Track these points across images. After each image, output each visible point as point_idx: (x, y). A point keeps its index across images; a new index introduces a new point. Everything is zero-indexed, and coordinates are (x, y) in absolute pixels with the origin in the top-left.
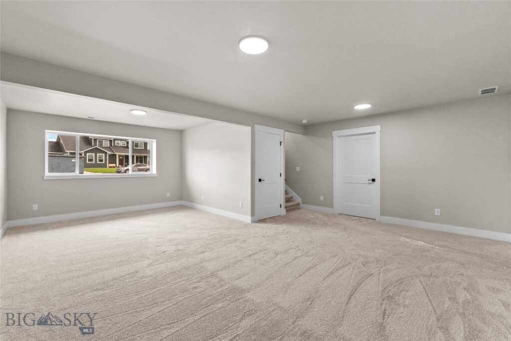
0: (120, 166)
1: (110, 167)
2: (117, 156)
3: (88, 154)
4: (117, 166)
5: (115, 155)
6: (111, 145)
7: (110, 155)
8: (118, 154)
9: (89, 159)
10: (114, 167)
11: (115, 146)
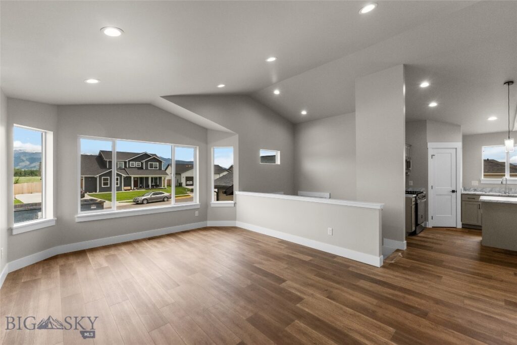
0: (135, 188)
1: (125, 190)
2: (132, 178)
3: (103, 178)
4: (132, 189)
5: (130, 177)
6: (125, 166)
7: (125, 178)
8: (133, 176)
9: (104, 183)
10: (129, 190)
11: (129, 167)
